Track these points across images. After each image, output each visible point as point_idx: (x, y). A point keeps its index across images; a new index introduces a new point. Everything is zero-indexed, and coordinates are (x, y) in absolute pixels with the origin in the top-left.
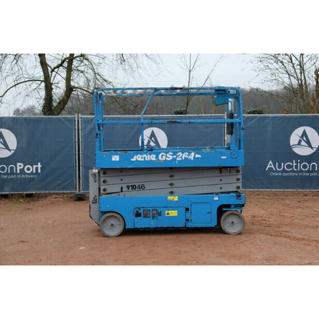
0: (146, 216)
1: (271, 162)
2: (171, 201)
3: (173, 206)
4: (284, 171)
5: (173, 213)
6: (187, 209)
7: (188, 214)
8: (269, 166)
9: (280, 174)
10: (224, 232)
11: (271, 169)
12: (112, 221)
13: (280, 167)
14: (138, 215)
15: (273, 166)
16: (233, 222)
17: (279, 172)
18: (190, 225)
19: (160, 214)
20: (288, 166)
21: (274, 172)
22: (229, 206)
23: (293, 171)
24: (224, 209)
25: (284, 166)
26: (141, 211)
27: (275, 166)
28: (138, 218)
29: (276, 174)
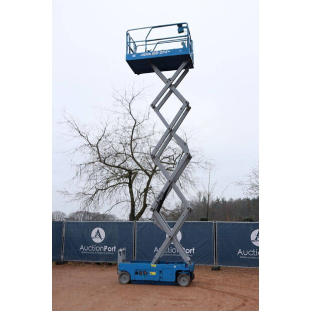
0: (140, 274)
1: (240, 250)
2: (153, 267)
3: (153, 270)
4: (248, 255)
5: (154, 273)
6: (160, 272)
7: (161, 274)
8: (239, 252)
9: (246, 257)
10: (179, 285)
11: (240, 254)
12: (125, 276)
13: (246, 253)
14: (137, 273)
15: (241, 252)
16: (184, 280)
17: (245, 256)
18: (161, 280)
19: (147, 274)
20: (251, 253)
21: (242, 256)
22: (181, 271)
23: (253, 256)
24: (179, 273)
25: (248, 253)
26: (138, 272)
27: (243, 252)
28: (136, 275)
29: (244, 257)
